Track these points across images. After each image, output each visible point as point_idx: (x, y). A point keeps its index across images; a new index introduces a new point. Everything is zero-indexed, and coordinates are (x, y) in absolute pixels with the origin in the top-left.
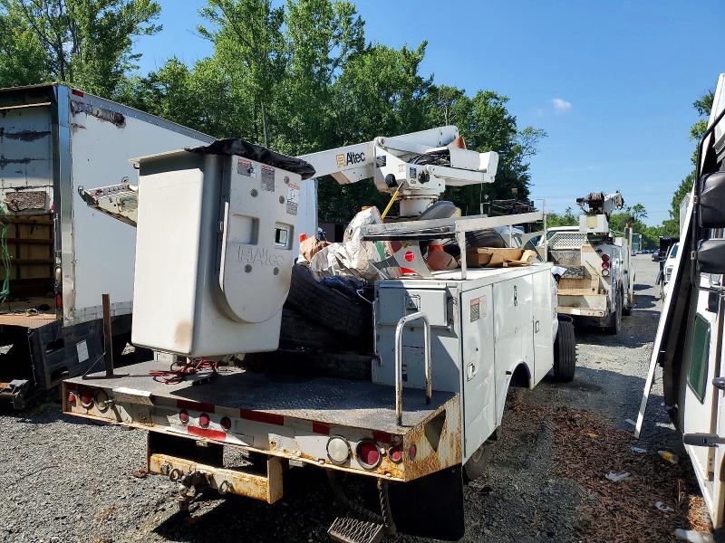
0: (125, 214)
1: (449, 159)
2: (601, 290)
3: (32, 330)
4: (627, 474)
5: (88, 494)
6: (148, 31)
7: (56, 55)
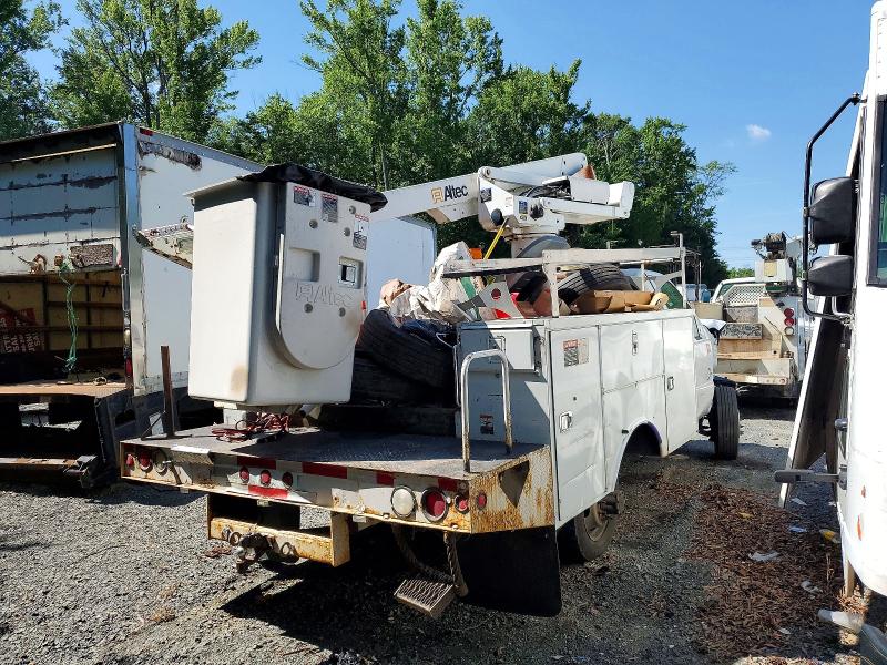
0: (183, 256)
1: (569, 191)
2: (785, 353)
3: (99, 400)
4: (776, 554)
5: (154, 573)
6: (245, 64)
7: (140, 99)
